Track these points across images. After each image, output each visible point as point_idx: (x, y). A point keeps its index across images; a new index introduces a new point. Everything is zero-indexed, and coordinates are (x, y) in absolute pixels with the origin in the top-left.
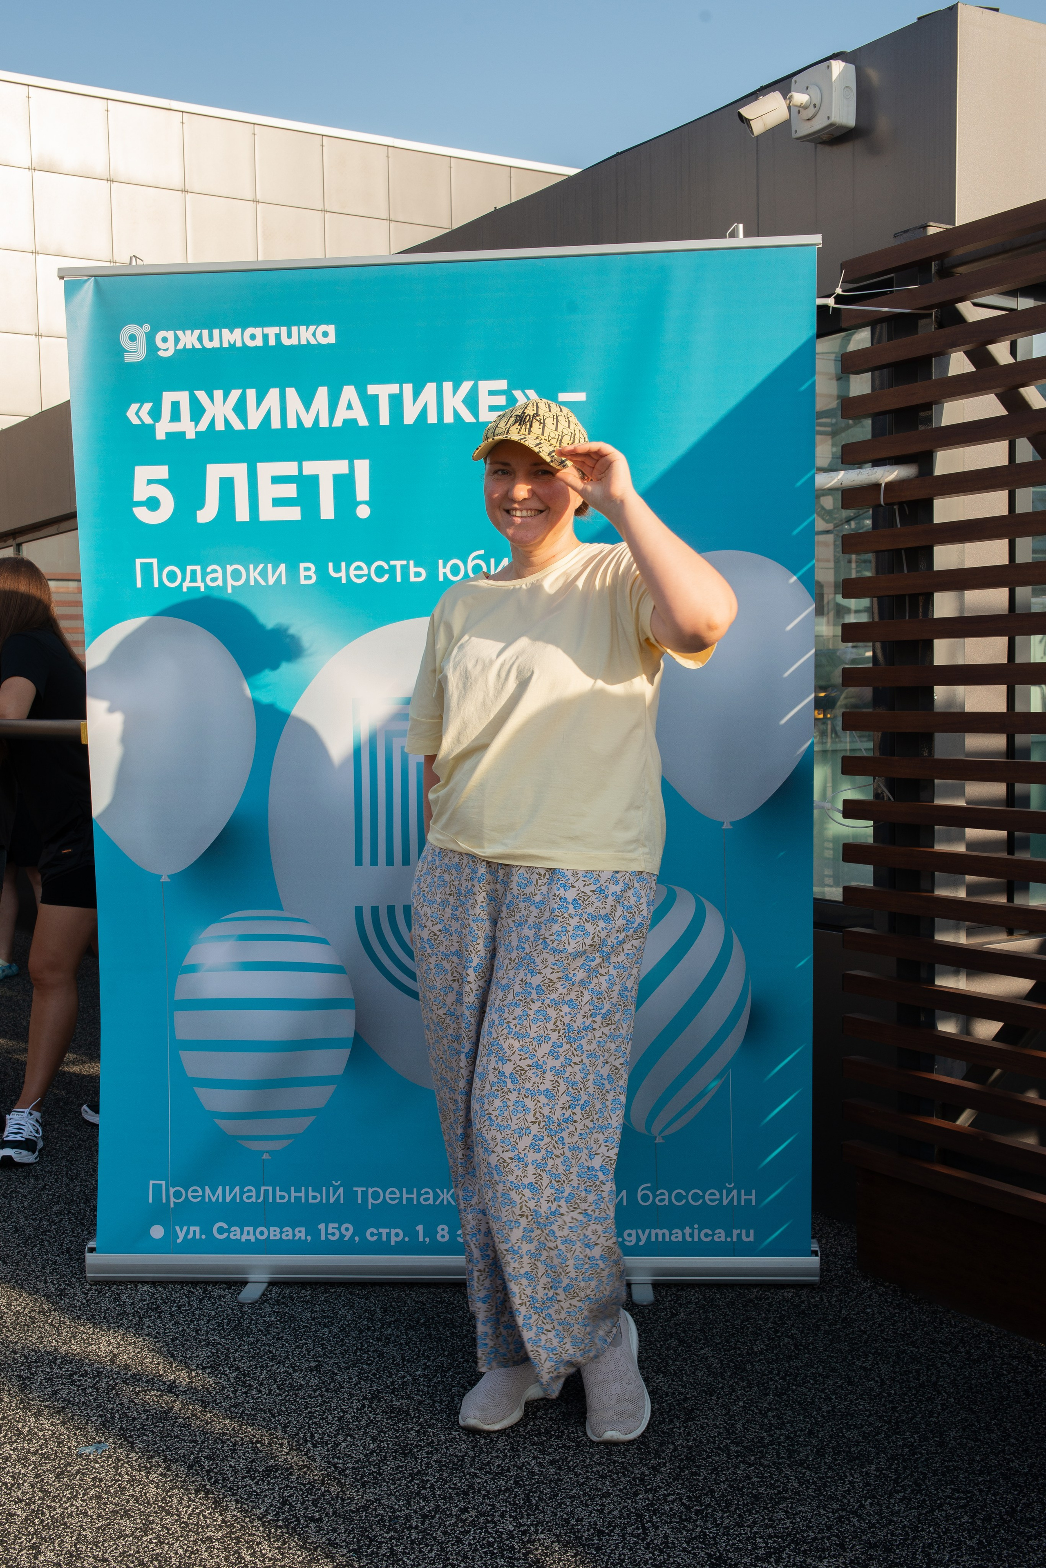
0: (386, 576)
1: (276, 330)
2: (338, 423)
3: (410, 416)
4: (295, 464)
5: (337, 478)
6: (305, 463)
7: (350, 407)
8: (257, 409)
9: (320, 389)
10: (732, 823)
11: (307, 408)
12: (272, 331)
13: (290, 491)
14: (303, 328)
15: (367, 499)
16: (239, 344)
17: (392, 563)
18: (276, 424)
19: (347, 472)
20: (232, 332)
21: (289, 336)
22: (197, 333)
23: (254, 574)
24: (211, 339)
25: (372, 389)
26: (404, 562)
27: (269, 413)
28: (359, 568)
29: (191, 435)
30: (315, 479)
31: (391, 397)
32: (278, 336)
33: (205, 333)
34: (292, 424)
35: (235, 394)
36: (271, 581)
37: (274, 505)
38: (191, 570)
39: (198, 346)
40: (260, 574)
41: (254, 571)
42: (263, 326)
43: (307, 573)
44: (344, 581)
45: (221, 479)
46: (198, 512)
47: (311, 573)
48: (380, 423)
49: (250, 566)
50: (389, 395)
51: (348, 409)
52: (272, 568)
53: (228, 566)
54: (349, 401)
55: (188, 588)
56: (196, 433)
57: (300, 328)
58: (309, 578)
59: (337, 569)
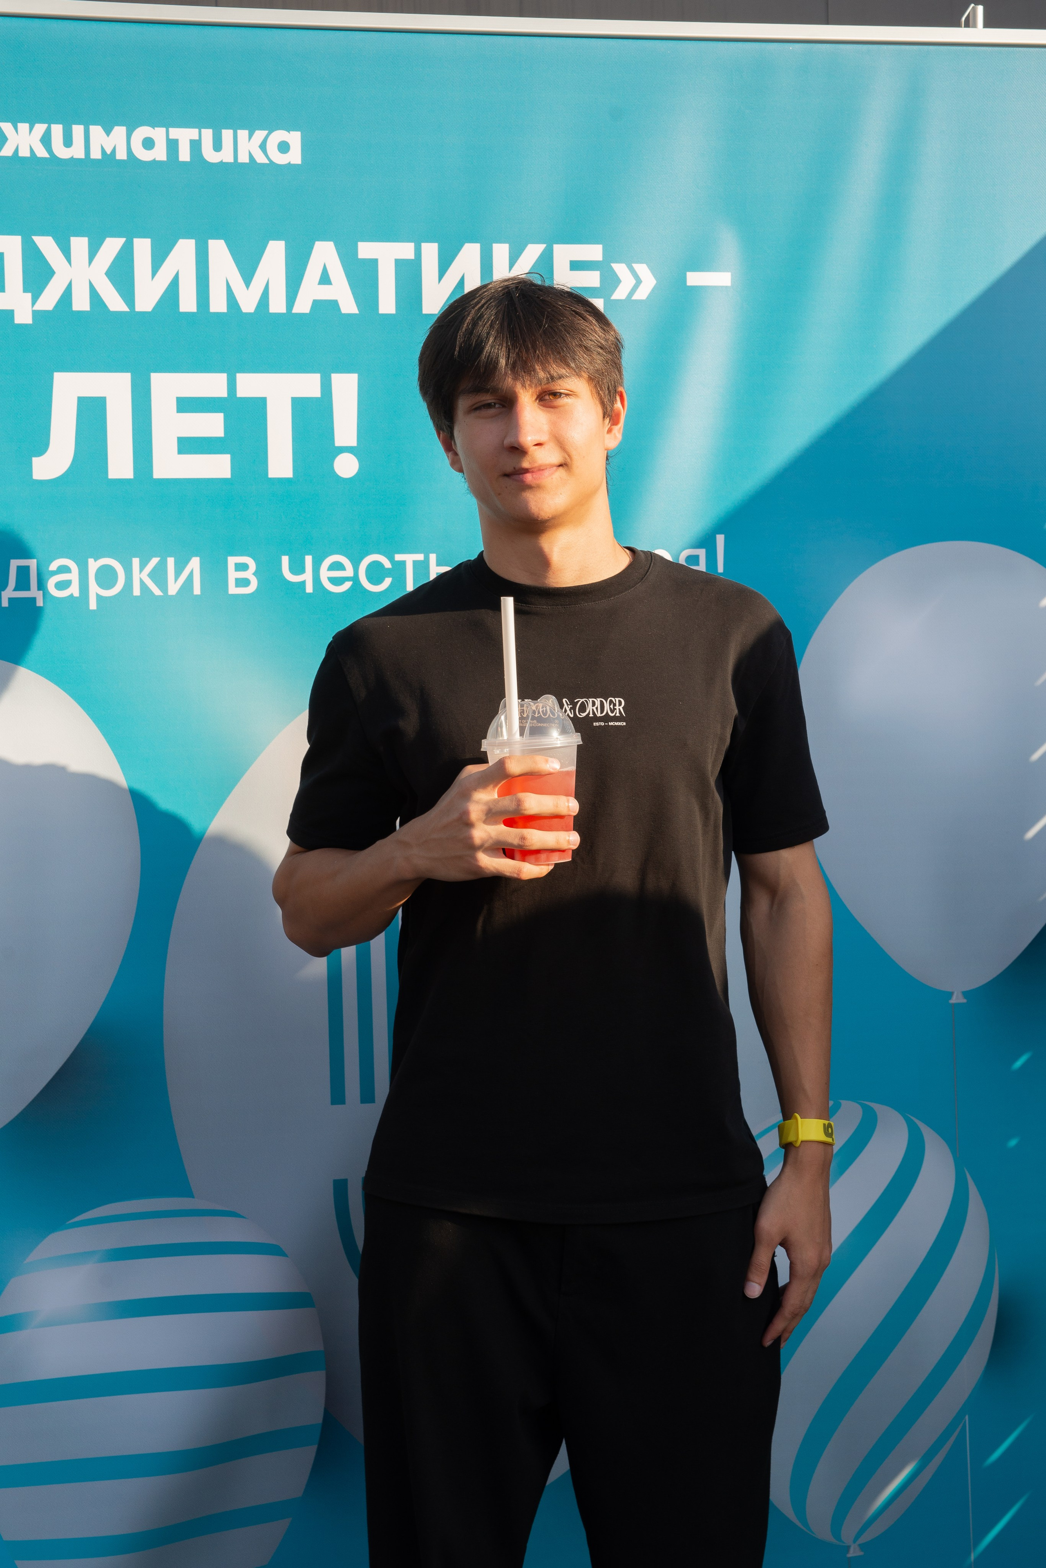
0: (388, 582)
1: (193, 133)
2: (303, 306)
3: (432, 300)
4: (221, 377)
5: (300, 405)
6: (241, 378)
7: (325, 279)
8: (154, 274)
9: (272, 244)
10: (965, 994)
11: (248, 277)
12: (184, 136)
13: (211, 425)
14: (243, 134)
15: (354, 443)
16: (121, 155)
17: (397, 557)
18: (188, 303)
19: (318, 395)
20: (108, 133)
21: (218, 146)
22: (40, 128)
23: (142, 575)
24: (68, 141)
25: (366, 250)
26: (420, 557)
27: (175, 283)
28: (336, 566)
29: (24, 317)
30: (260, 405)
31: (399, 263)
32: (196, 146)
33: (57, 130)
34: (218, 304)
35: (112, 246)
36: (173, 588)
37: (180, 452)
38: (18, 567)
39: (42, 153)
40: (151, 575)
41: (141, 570)
42: (167, 124)
43: (242, 575)
44: (309, 589)
45: (80, 399)
46: (34, 459)
47: (249, 574)
48: (378, 309)
49: (136, 562)
50: (397, 261)
51: (321, 283)
52: (175, 564)
53: (91, 561)
54: (325, 268)
55: (10, 599)
56: (35, 313)
57: (237, 132)
58: (245, 583)
59: (298, 567)
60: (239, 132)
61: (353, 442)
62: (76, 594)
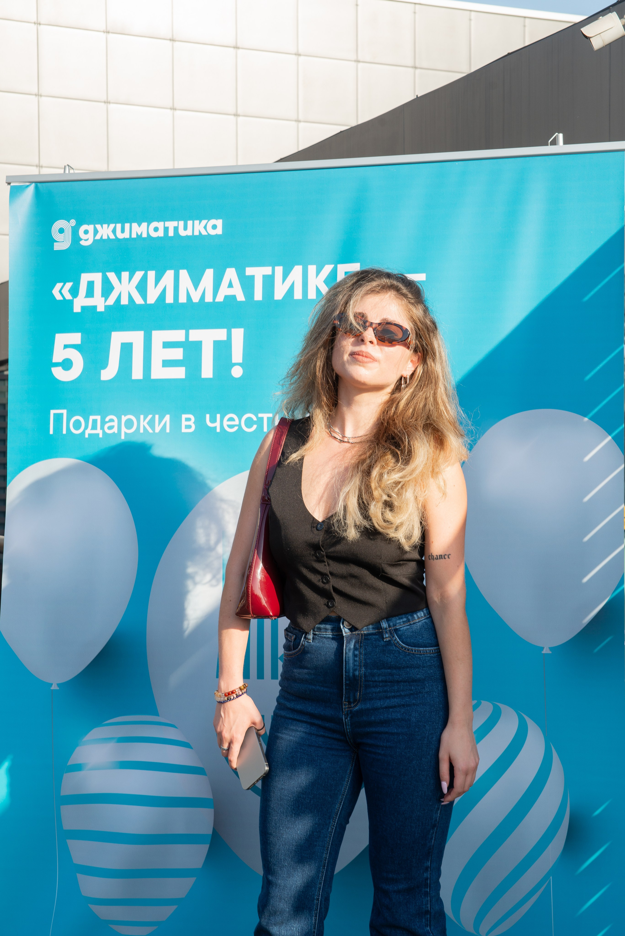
0: (255, 427)
1: (175, 223)
2: (220, 298)
3: (279, 294)
4: (183, 332)
5: (217, 344)
6: (191, 332)
7: (230, 285)
8: (156, 287)
9: (207, 271)
10: (551, 649)
11: (196, 286)
12: (171, 225)
13: (178, 354)
14: (197, 222)
16: (145, 235)
17: (260, 415)
18: (169, 299)
19: (226, 339)
20: (139, 226)
21: (185, 228)
22: (112, 226)
23: (144, 423)
24: (123, 231)
25: (249, 271)
26: (271, 415)
27: (164, 290)
28: (231, 419)
29: (101, 308)
30: (198, 345)
31: (264, 276)
32: (176, 229)
33: (119, 226)
34: (183, 299)
35: (139, 275)
36: (158, 429)
37: (164, 366)
38: (93, 420)
39: (112, 237)
40: (148, 423)
41: (144, 420)
42: (164, 220)
43: (188, 423)
44: (218, 430)
45: (122, 344)
46: (102, 371)
47: (191, 423)
48: (254, 298)
49: (142, 417)
50: (263, 275)
51: (228, 287)
52: (159, 418)
53: (123, 416)
54: (230, 281)
55: (89, 434)
56: (106, 306)
57: (194, 222)
58: (188, 427)
59: (213, 420)
60: (195, 221)
61: (241, 361)
62: (116, 432)
